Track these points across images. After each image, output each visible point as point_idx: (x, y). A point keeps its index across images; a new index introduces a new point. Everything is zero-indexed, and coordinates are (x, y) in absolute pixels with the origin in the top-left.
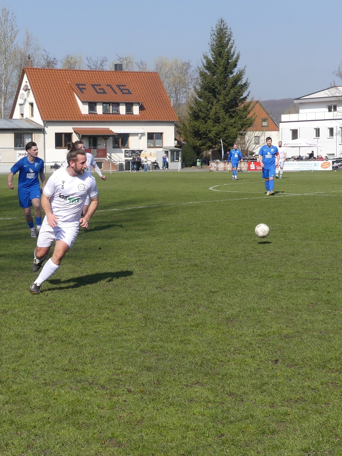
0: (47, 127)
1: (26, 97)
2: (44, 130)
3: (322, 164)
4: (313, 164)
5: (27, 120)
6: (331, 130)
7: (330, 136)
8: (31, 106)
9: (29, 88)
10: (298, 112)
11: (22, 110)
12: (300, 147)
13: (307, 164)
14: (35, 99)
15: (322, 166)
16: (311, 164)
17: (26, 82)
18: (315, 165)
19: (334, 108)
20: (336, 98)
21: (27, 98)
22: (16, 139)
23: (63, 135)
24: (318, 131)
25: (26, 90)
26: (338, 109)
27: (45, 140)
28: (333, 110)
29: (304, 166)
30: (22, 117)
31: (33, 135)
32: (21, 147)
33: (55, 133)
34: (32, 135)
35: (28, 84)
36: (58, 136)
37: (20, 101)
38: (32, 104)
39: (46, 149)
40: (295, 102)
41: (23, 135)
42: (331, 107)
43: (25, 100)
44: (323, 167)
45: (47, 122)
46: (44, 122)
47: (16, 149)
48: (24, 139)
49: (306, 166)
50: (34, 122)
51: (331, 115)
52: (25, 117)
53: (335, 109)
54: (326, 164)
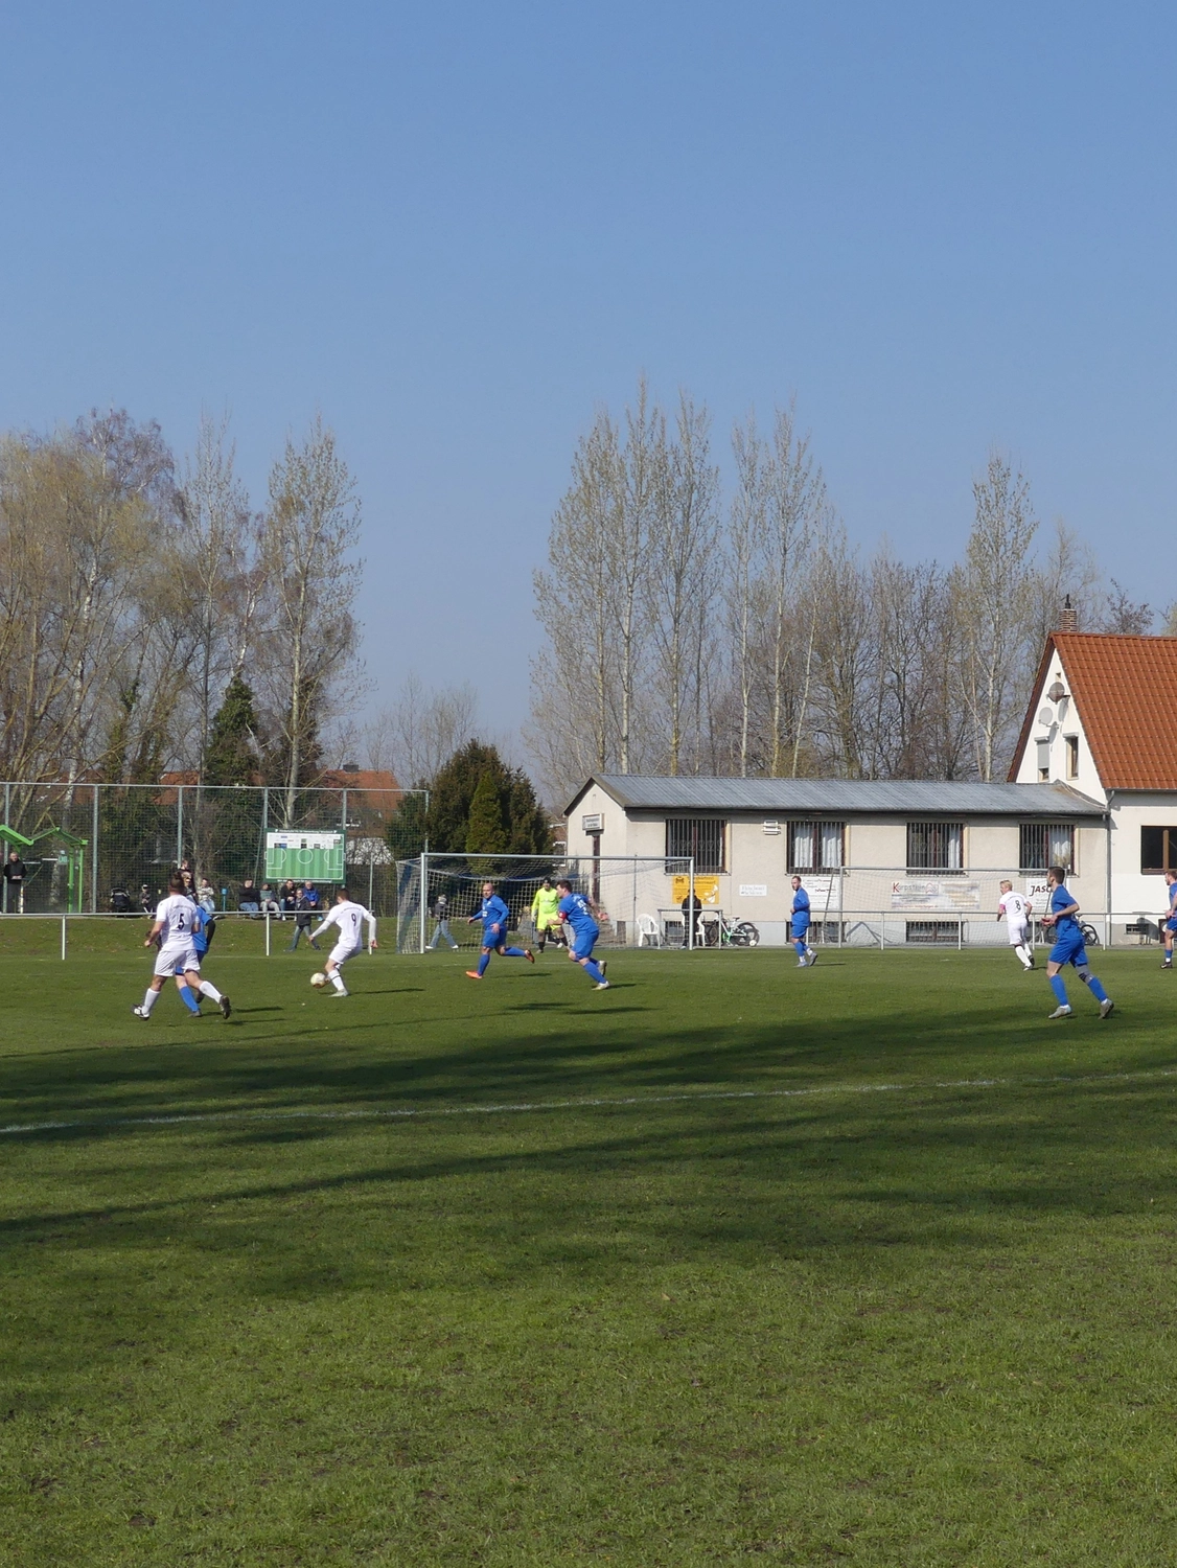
0: (1119, 809)
1: (1055, 718)
2: (1108, 816)
5: (1060, 787)
8: (1070, 747)
9: (1067, 691)
11: (1043, 756)
14: (1083, 726)
17: (1059, 675)
21: (1058, 723)
22: (1025, 842)
23: (1166, 833)
25: (1058, 697)
27: (1112, 846)
30: (1044, 778)
31: (1077, 830)
32: (1038, 867)
33: (1143, 827)
34: (1073, 830)
35: (1064, 681)
36: (1151, 836)
37: (1038, 730)
38: (1073, 741)
39: (1112, 878)
41: (1047, 830)
43: (1054, 728)
45: (1117, 792)
46: (1108, 792)
47: (1026, 872)
48: (1047, 843)
50: (1080, 793)
52: (1052, 779)
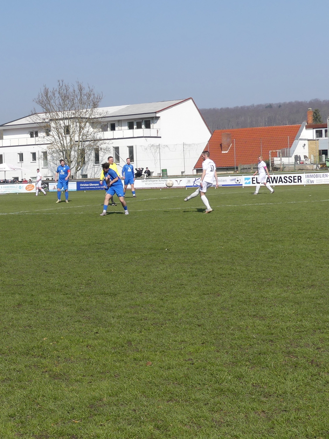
3: (26, 187)
4: (18, 187)
6: (34, 155)
7: (33, 160)
10: (2, 138)
12: (5, 171)
13: (12, 187)
15: (26, 188)
16: (16, 187)
18: (20, 187)
19: (35, 134)
20: (37, 124)
24: (21, 156)
26: (39, 134)
28: (34, 136)
29: (9, 189)
42: (33, 133)
44: (28, 189)
49: (11, 189)
51: (33, 141)
53: (37, 135)
54: (30, 186)
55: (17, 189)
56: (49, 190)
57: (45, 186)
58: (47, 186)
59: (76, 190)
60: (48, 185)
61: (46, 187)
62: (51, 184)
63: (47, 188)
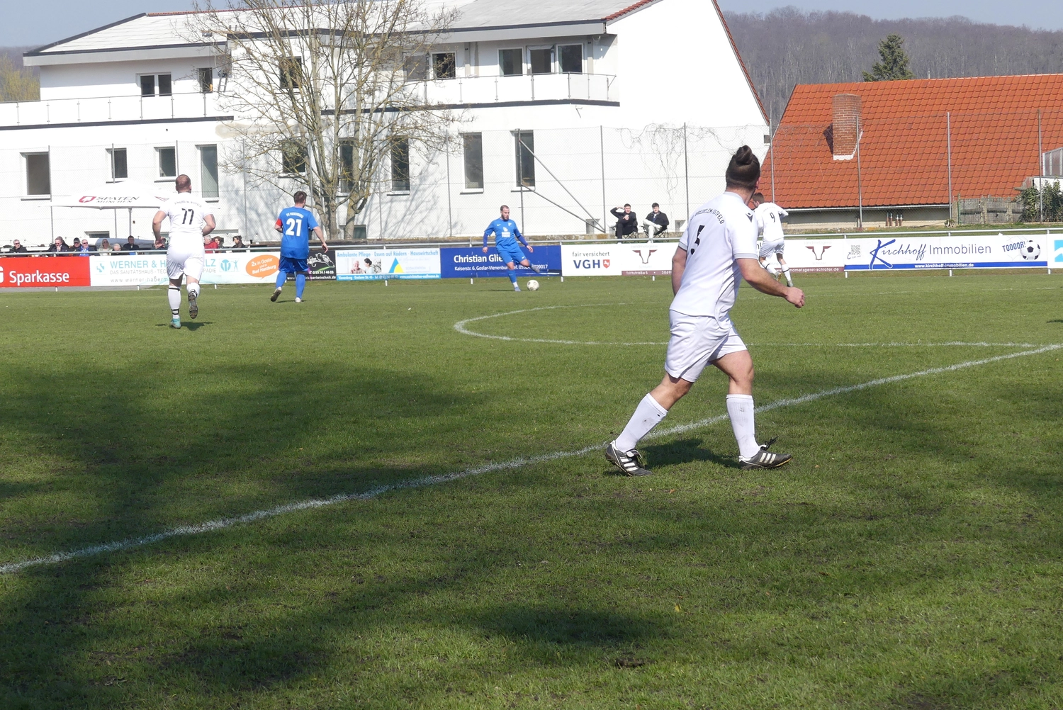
3: (250, 264)
4: (218, 263)
6: (168, 157)
7: (164, 175)
10: (36, 97)
12: (130, 208)
15: (249, 269)
18: (226, 265)
24: (120, 158)
26: (176, 86)
28: (157, 89)
40: (29, 61)
44: (254, 272)
53: (166, 89)
54: (263, 261)
55: (214, 271)
56: (335, 274)
57: (320, 261)
58: (327, 260)
59: (438, 276)
60: (332, 257)
61: (324, 265)
62: (344, 255)
63: (329, 270)
